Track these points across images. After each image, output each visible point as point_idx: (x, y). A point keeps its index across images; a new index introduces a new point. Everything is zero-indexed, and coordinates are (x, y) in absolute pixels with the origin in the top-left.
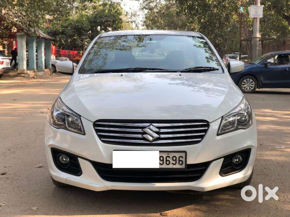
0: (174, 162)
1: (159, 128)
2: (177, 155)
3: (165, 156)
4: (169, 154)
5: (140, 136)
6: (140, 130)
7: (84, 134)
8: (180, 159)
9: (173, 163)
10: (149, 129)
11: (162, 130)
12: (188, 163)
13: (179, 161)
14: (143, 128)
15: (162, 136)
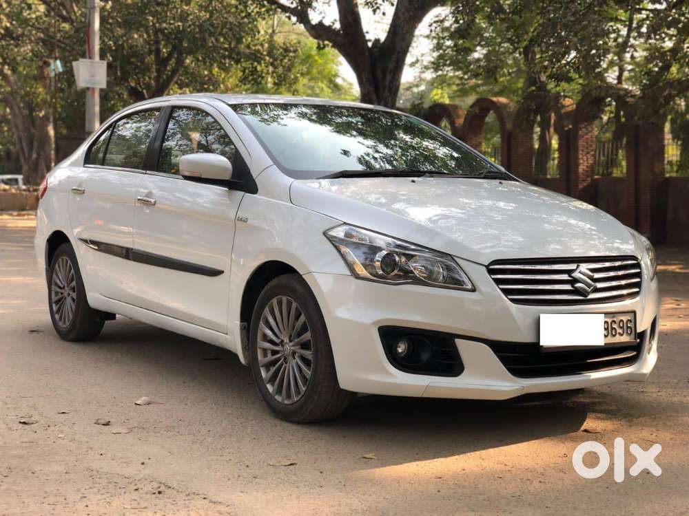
0: (621, 331)
1: (594, 270)
2: (625, 318)
3: (609, 320)
4: (613, 317)
5: (568, 287)
6: (565, 277)
7: (473, 290)
8: (629, 325)
9: (620, 333)
10: (580, 272)
11: (597, 276)
12: (639, 330)
13: (628, 327)
14: (569, 272)
15: (599, 285)
